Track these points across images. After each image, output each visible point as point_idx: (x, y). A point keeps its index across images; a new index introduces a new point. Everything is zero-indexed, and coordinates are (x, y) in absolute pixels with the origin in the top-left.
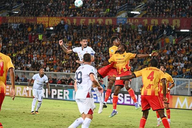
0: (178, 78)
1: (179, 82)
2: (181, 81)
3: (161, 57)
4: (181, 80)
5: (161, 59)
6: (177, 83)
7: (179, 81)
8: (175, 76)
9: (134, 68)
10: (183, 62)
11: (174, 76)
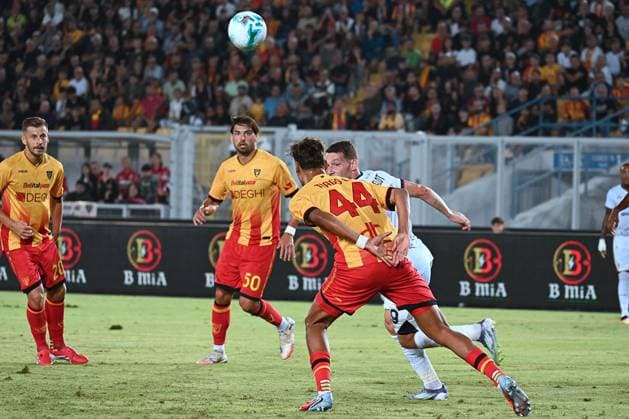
0: (588, 134)
1: (600, 158)
2: (608, 151)
3: (493, 18)
4: (608, 148)
5: (491, 34)
6: (585, 166)
7: (596, 154)
8: (574, 125)
9: (340, 88)
10: (616, 45)
11: (566, 124)
